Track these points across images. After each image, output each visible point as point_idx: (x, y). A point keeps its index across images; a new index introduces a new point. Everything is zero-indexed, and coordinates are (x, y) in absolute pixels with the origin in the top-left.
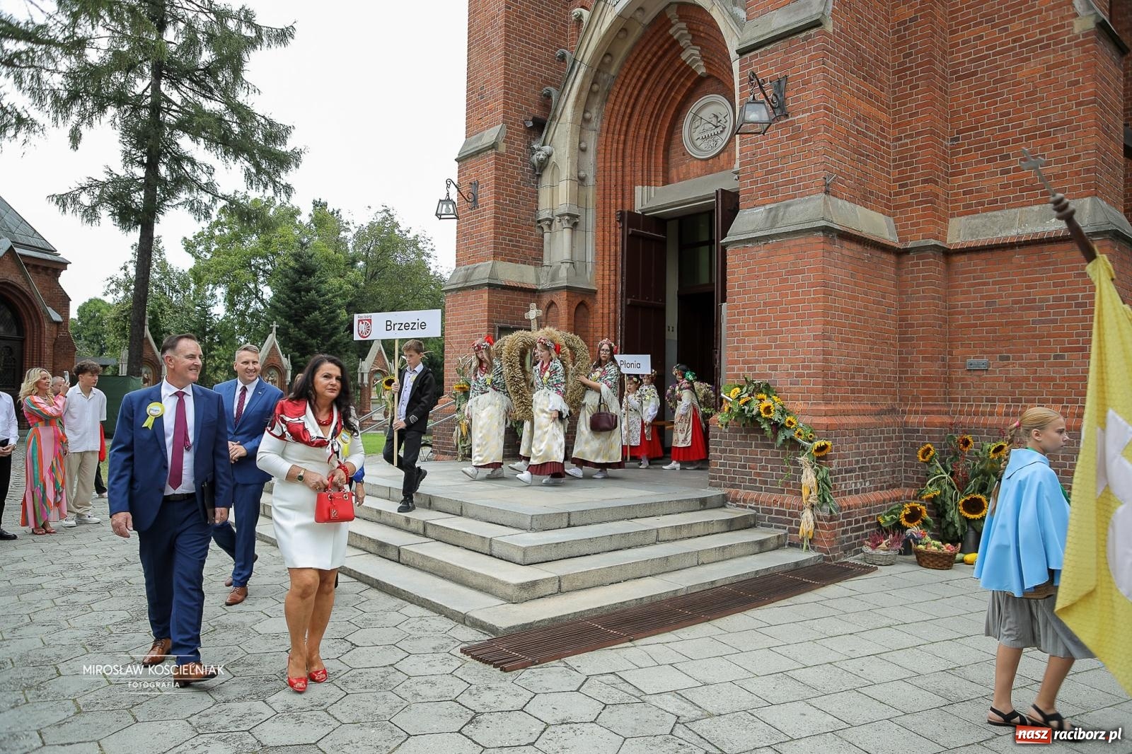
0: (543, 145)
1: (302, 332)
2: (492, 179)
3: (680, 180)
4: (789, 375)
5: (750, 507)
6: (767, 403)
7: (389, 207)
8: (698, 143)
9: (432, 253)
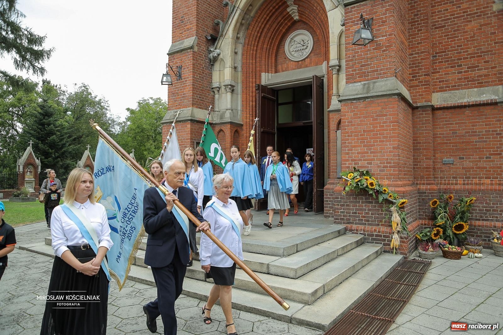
0: (216, 49)
1: (46, 146)
2: (191, 64)
3: (283, 71)
4: (379, 167)
5: (360, 233)
6: (370, 181)
7: (86, 84)
8: (293, 53)
9: (108, 108)
